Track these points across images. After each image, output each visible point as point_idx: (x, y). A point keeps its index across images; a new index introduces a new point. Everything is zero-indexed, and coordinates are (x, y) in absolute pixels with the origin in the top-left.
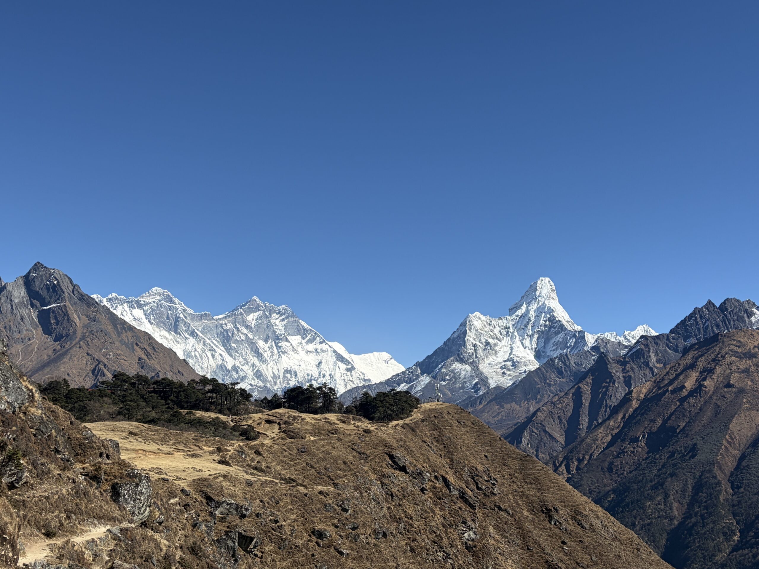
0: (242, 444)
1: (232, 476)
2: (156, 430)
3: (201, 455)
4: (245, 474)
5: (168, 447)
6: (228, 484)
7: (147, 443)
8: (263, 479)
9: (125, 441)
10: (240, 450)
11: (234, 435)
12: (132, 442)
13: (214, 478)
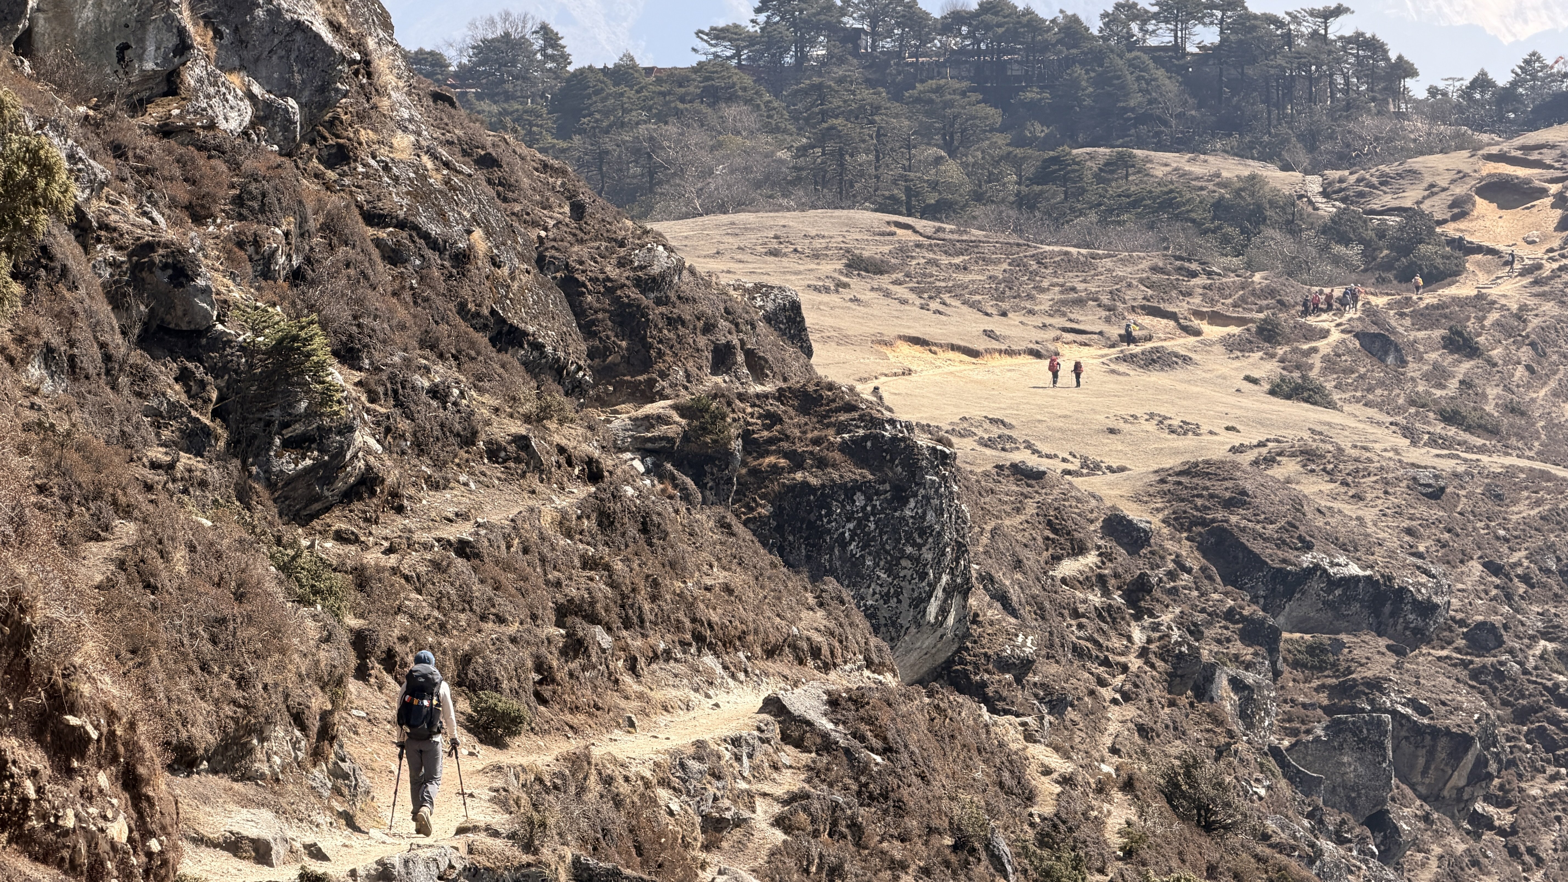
0: (1380, 301)
1: (1340, 450)
2: (970, 247)
3: (1186, 360)
4: (1403, 442)
5: (1032, 320)
6: (1327, 487)
7: (934, 305)
8: (1495, 462)
9: (834, 299)
10: (1374, 329)
11: (1337, 260)
12: (866, 305)
13: (1256, 463)
